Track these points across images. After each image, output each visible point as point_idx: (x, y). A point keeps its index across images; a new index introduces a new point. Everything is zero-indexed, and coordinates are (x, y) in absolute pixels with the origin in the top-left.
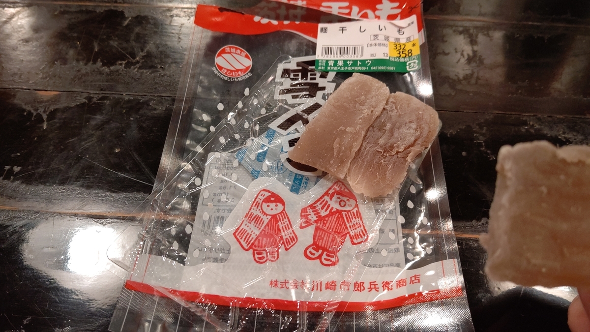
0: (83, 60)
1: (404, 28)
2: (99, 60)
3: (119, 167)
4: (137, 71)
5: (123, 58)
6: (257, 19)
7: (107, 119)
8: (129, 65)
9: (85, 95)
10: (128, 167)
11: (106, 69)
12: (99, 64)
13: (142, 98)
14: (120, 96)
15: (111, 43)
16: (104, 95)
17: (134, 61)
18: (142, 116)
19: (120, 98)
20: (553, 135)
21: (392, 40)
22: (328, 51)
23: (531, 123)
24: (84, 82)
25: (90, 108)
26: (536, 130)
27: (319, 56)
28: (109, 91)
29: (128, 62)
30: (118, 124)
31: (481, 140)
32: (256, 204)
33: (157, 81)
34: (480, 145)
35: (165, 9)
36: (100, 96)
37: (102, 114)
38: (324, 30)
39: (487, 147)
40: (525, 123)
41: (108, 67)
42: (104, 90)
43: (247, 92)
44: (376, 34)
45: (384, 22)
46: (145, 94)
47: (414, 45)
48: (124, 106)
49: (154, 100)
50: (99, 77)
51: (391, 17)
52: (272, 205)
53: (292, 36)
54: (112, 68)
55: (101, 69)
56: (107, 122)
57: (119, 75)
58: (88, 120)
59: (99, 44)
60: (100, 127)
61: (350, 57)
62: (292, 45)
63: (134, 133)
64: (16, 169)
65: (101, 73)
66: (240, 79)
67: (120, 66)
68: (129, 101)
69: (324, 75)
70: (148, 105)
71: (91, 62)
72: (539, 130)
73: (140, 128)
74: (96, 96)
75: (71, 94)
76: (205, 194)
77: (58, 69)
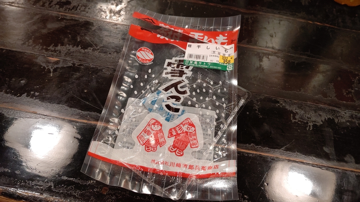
0: (72, 44)
1: (228, 49)
2: (80, 46)
3: (86, 99)
4: (98, 54)
5: (91, 46)
6: (158, 36)
7: (81, 75)
8: (94, 50)
9: (72, 62)
10: (90, 100)
11: (83, 51)
12: (80, 47)
13: (100, 67)
14: (89, 65)
15: (86, 37)
16: (81, 63)
17: (97, 48)
18: (99, 76)
19: (89, 66)
20: (290, 110)
21: (222, 54)
22: (191, 56)
23: (281, 103)
24: (72, 56)
25: (74, 69)
26: (283, 106)
27: (186, 58)
28: (84, 62)
29: (94, 49)
30: (87, 79)
31: (257, 107)
32: (149, 125)
33: (107, 60)
34: (256, 110)
35: (114, 24)
36: (79, 64)
37: (79, 72)
38: (190, 46)
39: (259, 111)
40: (278, 102)
41: (84, 50)
42: (81, 61)
43: (150, 71)
44: (214, 51)
45: (219, 46)
46: (101, 65)
47: (231, 58)
48: (90, 70)
49: (105, 69)
50: (79, 54)
51: (223, 44)
52: (156, 126)
53: (174, 47)
54: (86, 50)
55: (80, 50)
56: (82, 77)
57: (89, 54)
58: (73, 75)
59: (80, 38)
60: (78, 79)
61: (201, 60)
62: (174, 51)
63: (94, 84)
64: (37, 94)
65: (80, 52)
66: (147, 64)
67: (90, 50)
68: (93, 68)
69: (187, 68)
70: (102, 71)
71: (76, 46)
72: (284, 106)
73: (97, 82)
74: (77, 63)
75: (65, 61)
76: (125, 117)
77: (59, 48)
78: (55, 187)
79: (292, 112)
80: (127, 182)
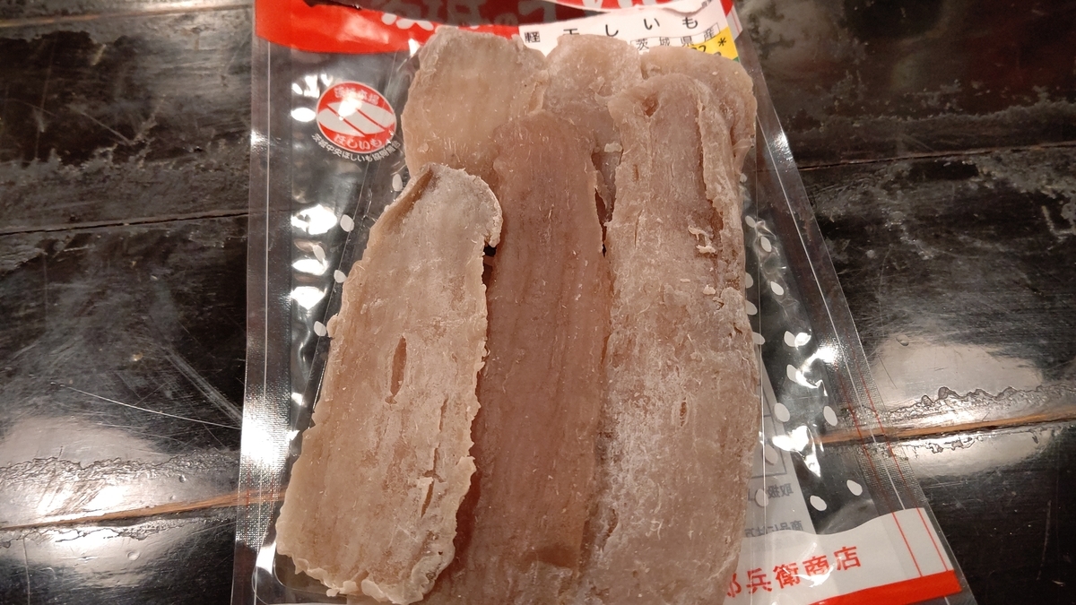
0: (16, 156)
1: (695, 13)
2: (53, 151)
3: (150, 395)
4: (145, 167)
5: (106, 142)
6: (388, 18)
7: (98, 287)
8: (122, 154)
9: (38, 237)
10: (168, 394)
11: (73, 171)
12: (54, 160)
13: (168, 226)
14: (116, 230)
15: (73, 107)
16: (79, 231)
17: (133, 143)
18: (177, 268)
19: (119, 235)
20: (1032, 190)
21: (676, 42)
23: (985, 170)
24: (29, 207)
25: (53, 266)
26: (997, 183)
28: (92, 220)
29: (121, 148)
30: (127, 297)
31: (897, 219)
33: (196, 184)
34: (897, 230)
36: (73, 235)
37: (84, 276)
40: (971, 171)
41: (77, 165)
42: (79, 221)
43: (396, 182)
46: (172, 216)
47: (722, 42)
48: (132, 251)
49: (196, 227)
50: (59, 192)
54: (86, 166)
55: (62, 172)
56: (100, 294)
57: (104, 181)
58: (55, 295)
59: (47, 116)
60: (86, 308)
63: (165, 310)
65: (64, 182)
66: (377, 157)
67: (102, 160)
68: (140, 238)
70: (186, 241)
71: (36, 159)
72: (1002, 183)
73: (179, 298)
74: (62, 236)
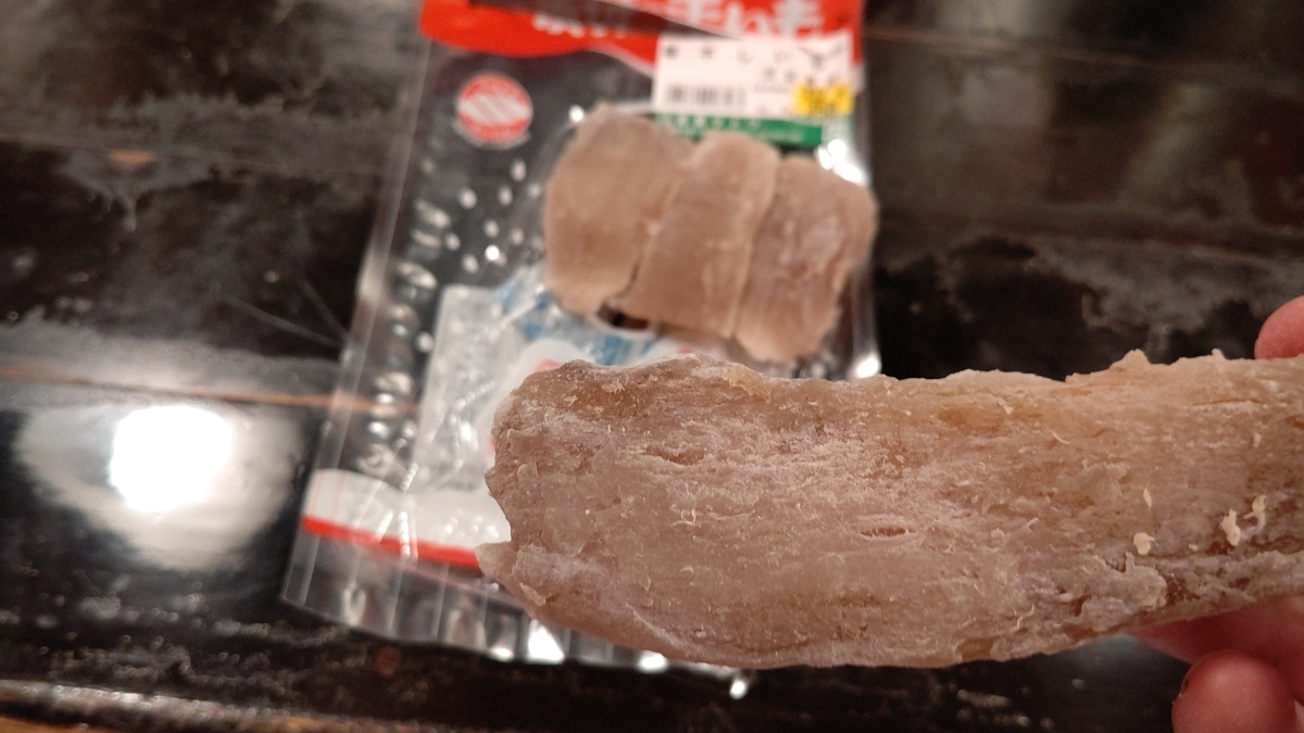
0: (198, 89)
1: (825, 57)
2: (231, 91)
3: (277, 309)
4: (308, 120)
6: (542, 22)
7: (252, 213)
8: (289, 105)
9: (207, 164)
10: (295, 310)
11: (244, 113)
12: (231, 99)
14: (275, 171)
15: (253, 56)
17: (300, 97)
18: (318, 211)
21: (800, 81)
22: (677, 93)
23: (1044, 256)
24: (204, 137)
25: (215, 189)
29: (289, 99)
30: (274, 226)
31: (949, 281)
33: (348, 143)
34: (945, 293)
36: (236, 168)
37: (239, 203)
38: (671, 52)
39: (959, 297)
41: (250, 107)
43: (519, 171)
44: (769, 67)
45: (788, 43)
47: (840, 94)
51: (803, 32)
53: (608, 62)
54: (257, 109)
55: (235, 112)
56: (249, 221)
57: (271, 127)
58: (213, 216)
59: (229, 59)
60: (238, 229)
61: (719, 110)
62: (608, 80)
63: (301, 244)
64: (82, 305)
65: (236, 121)
67: (271, 106)
68: (292, 181)
71: (215, 96)
73: (316, 236)
74: (226, 164)
75: (177, 161)
76: (438, 366)
77: (150, 108)
78: (195, 664)
79: (1084, 288)
80: (466, 621)
